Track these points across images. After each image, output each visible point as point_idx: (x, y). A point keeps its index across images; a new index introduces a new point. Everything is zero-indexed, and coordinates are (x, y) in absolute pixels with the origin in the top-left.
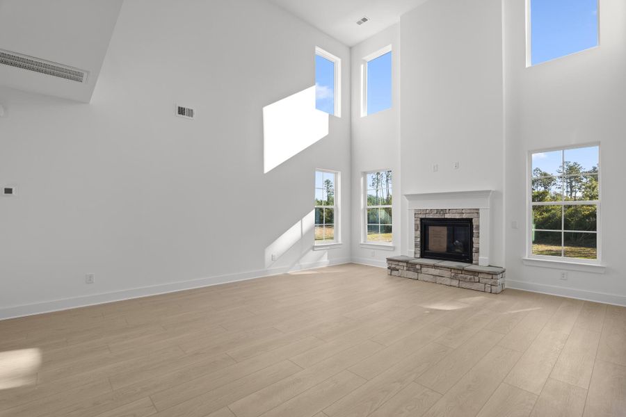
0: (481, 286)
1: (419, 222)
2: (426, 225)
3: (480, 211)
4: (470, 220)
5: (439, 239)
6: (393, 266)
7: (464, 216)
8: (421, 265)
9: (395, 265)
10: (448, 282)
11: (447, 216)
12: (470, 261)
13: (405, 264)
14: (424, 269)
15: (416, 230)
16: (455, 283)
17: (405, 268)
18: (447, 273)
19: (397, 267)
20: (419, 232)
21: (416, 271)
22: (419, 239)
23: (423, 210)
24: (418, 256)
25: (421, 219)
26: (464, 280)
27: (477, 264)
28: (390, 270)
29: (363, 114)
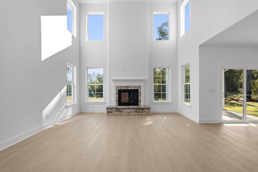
0: (145, 113)
1: (117, 91)
2: (120, 92)
3: (141, 86)
4: (138, 90)
5: (125, 98)
6: (109, 111)
7: (136, 89)
8: (123, 109)
9: (110, 111)
10: (134, 114)
11: (129, 89)
12: (138, 105)
13: (115, 109)
14: (124, 110)
15: (116, 95)
16: (136, 114)
17: (115, 111)
18: (133, 111)
19: (111, 111)
20: (118, 95)
21: (120, 111)
22: (118, 98)
23: (120, 86)
24: (118, 105)
25: (119, 90)
26: (140, 112)
27: (140, 106)
28: (108, 113)
29: (87, 40)
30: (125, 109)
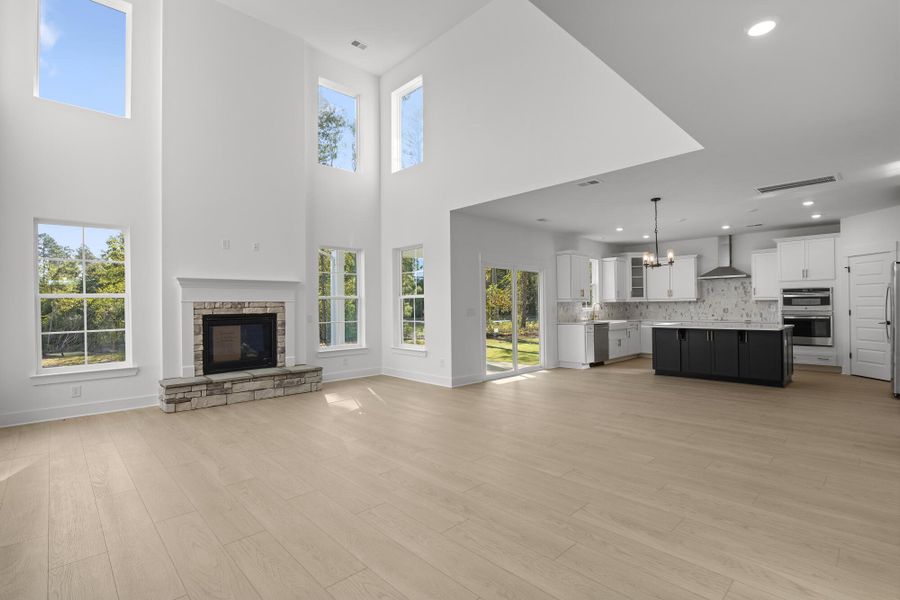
0: (306, 387)
1: (200, 322)
2: (211, 324)
3: (286, 305)
4: (273, 316)
6: (180, 396)
7: (268, 311)
8: (233, 382)
9: (178, 396)
10: (272, 393)
11: (246, 311)
12: (274, 364)
13: (204, 387)
14: (238, 387)
15: (196, 334)
16: (280, 392)
17: (204, 393)
18: (269, 383)
19: (188, 396)
20: (201, 337)
21: (226, 392)
22: (201, 348)
23: (210, 303)
24: (201, 372)
25: (205, 317)
26: (291, 385)
27: (284, 366)
28: (173, 405)
29: (36, 94)
30: (243, 380)
